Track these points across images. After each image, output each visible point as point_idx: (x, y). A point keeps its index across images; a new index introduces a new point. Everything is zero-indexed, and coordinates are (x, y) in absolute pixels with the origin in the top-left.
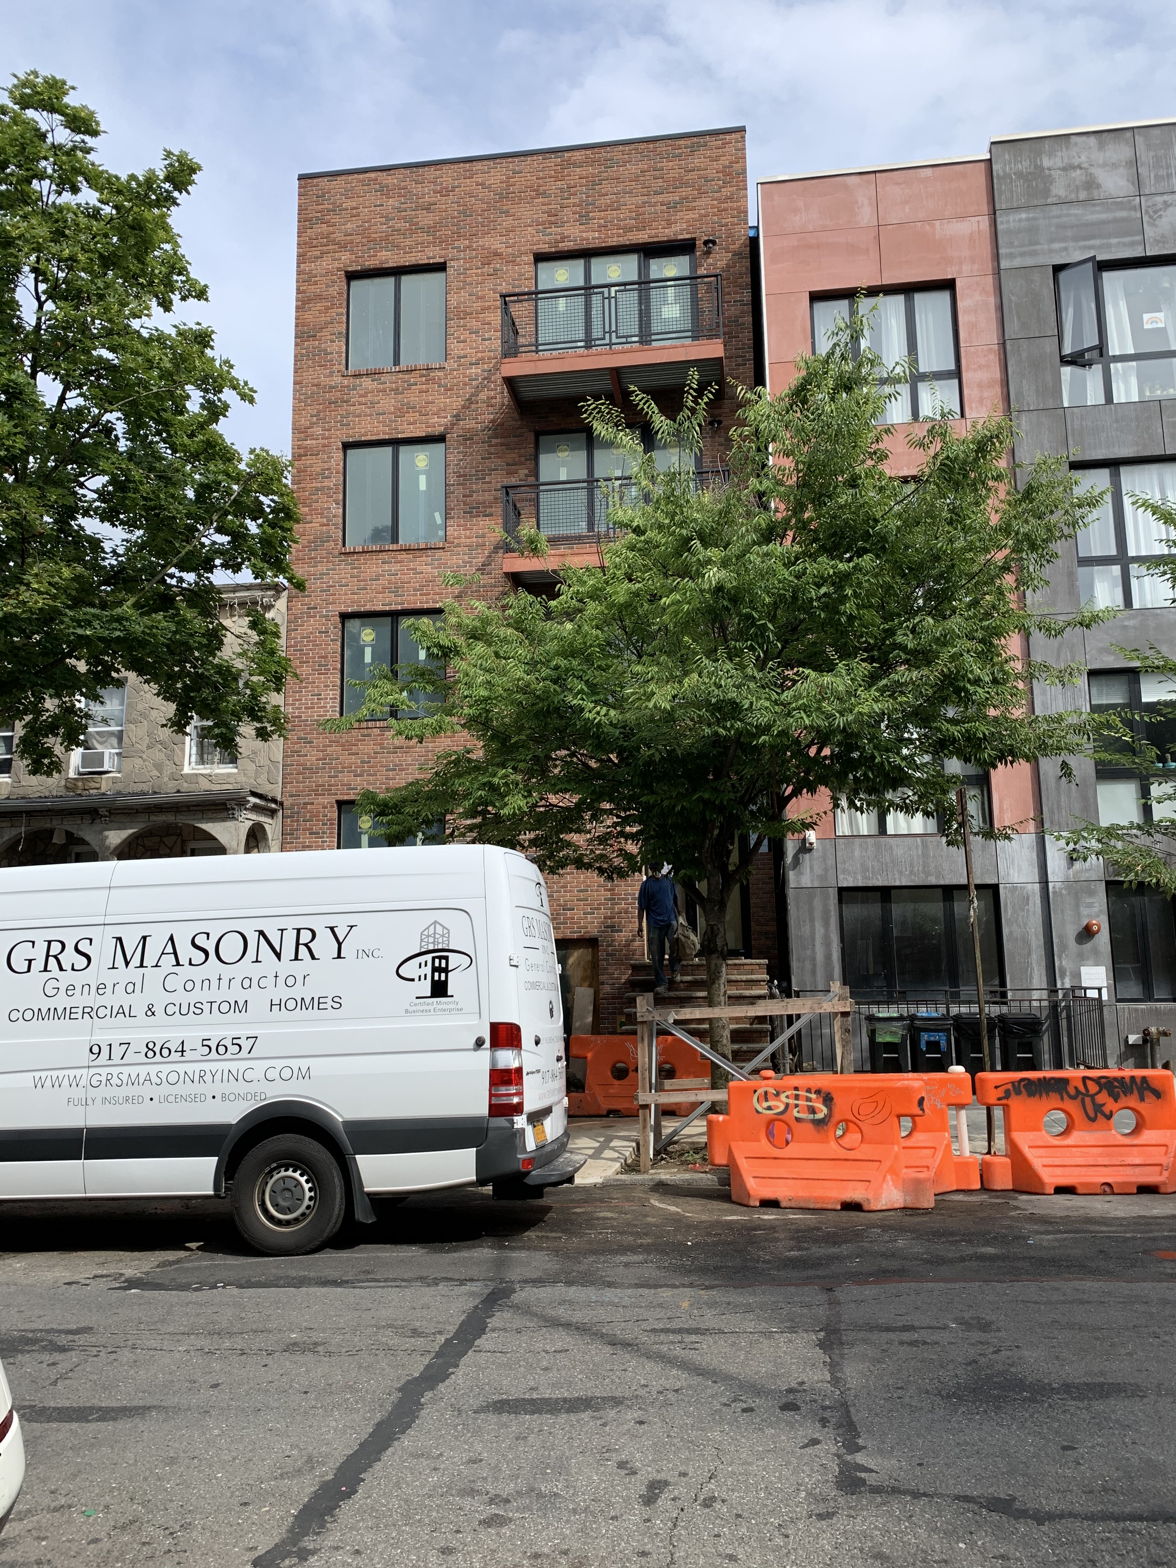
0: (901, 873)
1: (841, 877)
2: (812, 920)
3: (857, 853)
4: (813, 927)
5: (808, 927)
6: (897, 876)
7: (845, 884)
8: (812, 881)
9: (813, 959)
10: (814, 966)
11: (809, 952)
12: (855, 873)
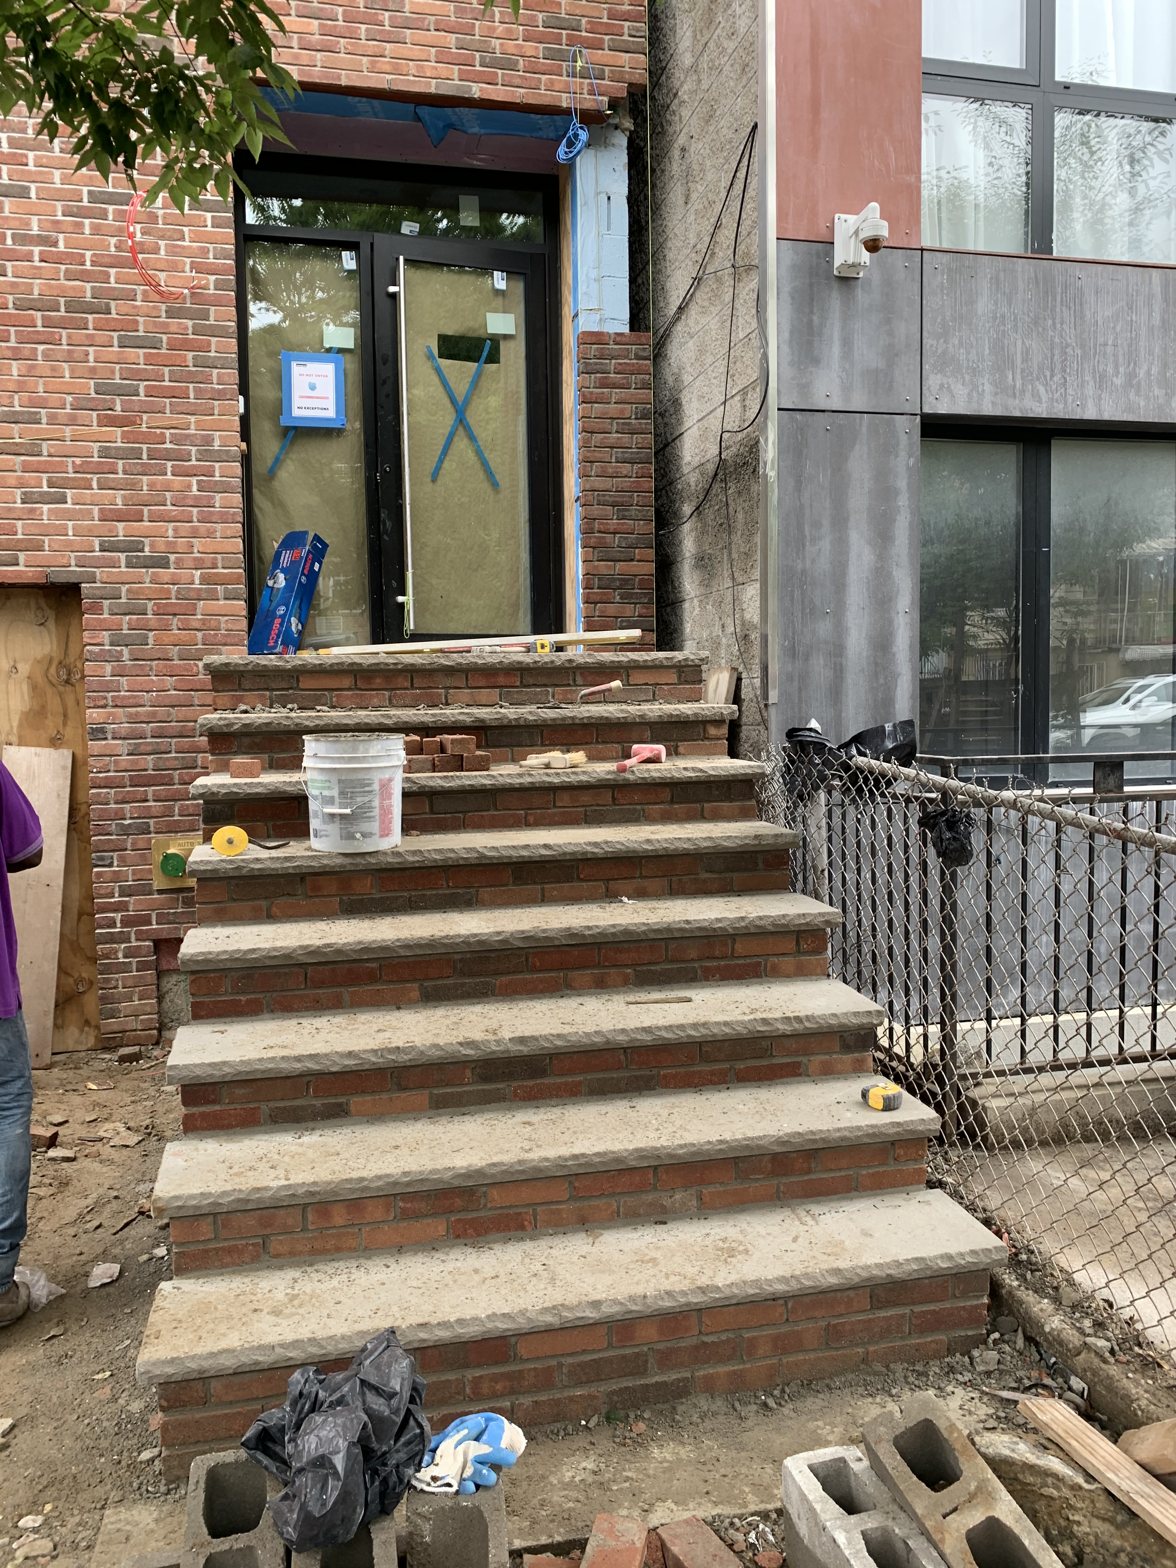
0: (1101, 380)
1: (933, 381)
2: (840, 522)
3: (983, 305)
4: (841, 545)
5: (826, 545)
6: (1090, 390)
7: (943, 407)
8: (847, 389)
9: (838, 650)
10: (839, 671)
11: (824, 628)
12: (975, 372)
